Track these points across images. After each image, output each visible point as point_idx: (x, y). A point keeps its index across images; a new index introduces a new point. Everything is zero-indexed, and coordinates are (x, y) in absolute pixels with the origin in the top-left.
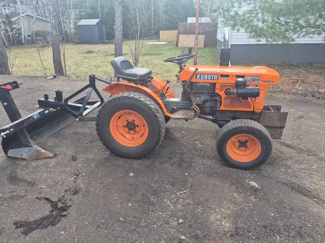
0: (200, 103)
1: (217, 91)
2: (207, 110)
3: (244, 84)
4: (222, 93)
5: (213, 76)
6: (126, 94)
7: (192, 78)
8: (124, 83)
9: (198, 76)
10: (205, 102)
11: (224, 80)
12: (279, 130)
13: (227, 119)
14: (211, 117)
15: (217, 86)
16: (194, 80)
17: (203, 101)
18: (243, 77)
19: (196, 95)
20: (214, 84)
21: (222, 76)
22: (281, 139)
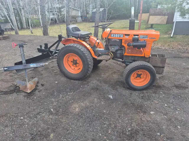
0: (114, 51)
1: (123, 44)
2: (118, 55)
3: (137, 40)
4: (126, 46)
5: (120, 35)
6: (72, 45)
7: (108, 36)
8: (73, 39)
9: (112, 35)
10: (117, 51)
11: (127, 37)
12: (161, 69)
13: (130, 61)
14: (121, 60)
15: (123, 41)
16: (110, 37)
17: (116, 50)
18: (138, 35)
19: (112, 47)
20: (121, 40)
21: (126, 35)
22: (163, 74)
